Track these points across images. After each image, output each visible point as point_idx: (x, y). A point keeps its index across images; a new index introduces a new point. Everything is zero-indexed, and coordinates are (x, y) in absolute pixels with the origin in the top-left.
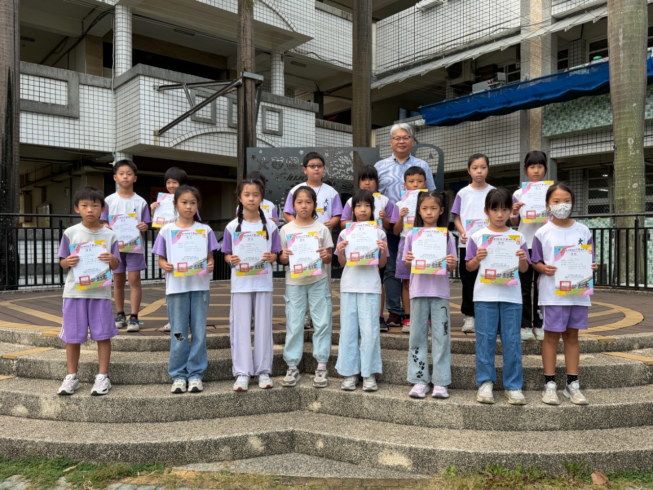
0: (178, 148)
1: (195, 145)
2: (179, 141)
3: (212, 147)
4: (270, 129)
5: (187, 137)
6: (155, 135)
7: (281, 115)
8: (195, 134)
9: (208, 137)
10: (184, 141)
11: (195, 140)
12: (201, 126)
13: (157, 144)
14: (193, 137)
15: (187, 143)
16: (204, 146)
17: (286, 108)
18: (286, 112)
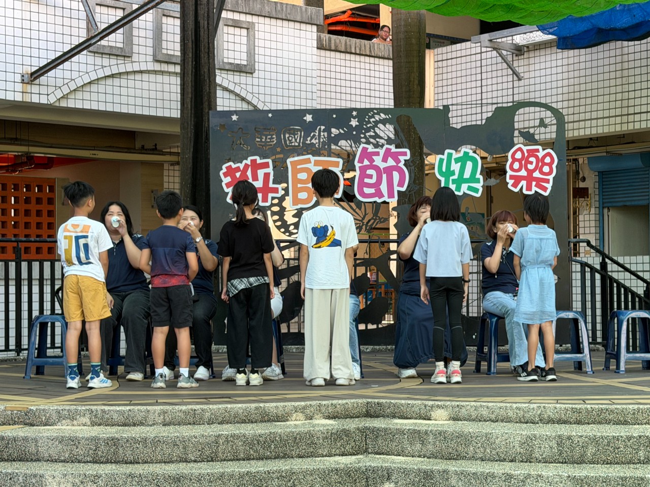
0: (63, 104)
1: (94, 96)
2: (66, 90)
3: (124, 100)
4: (232, 61)
5: (80, 83)
6: (23, 82)
7: (251, 33)
8: (94, 77)
9: (116, 81)
10: (75, 90)
11: (94, 88)
12: (106, 61)
13: (27, 98)
14: (90, 83)
15: (79, 95)
16: (109, 98)
17: (261, 19)
18: (261, 27)
